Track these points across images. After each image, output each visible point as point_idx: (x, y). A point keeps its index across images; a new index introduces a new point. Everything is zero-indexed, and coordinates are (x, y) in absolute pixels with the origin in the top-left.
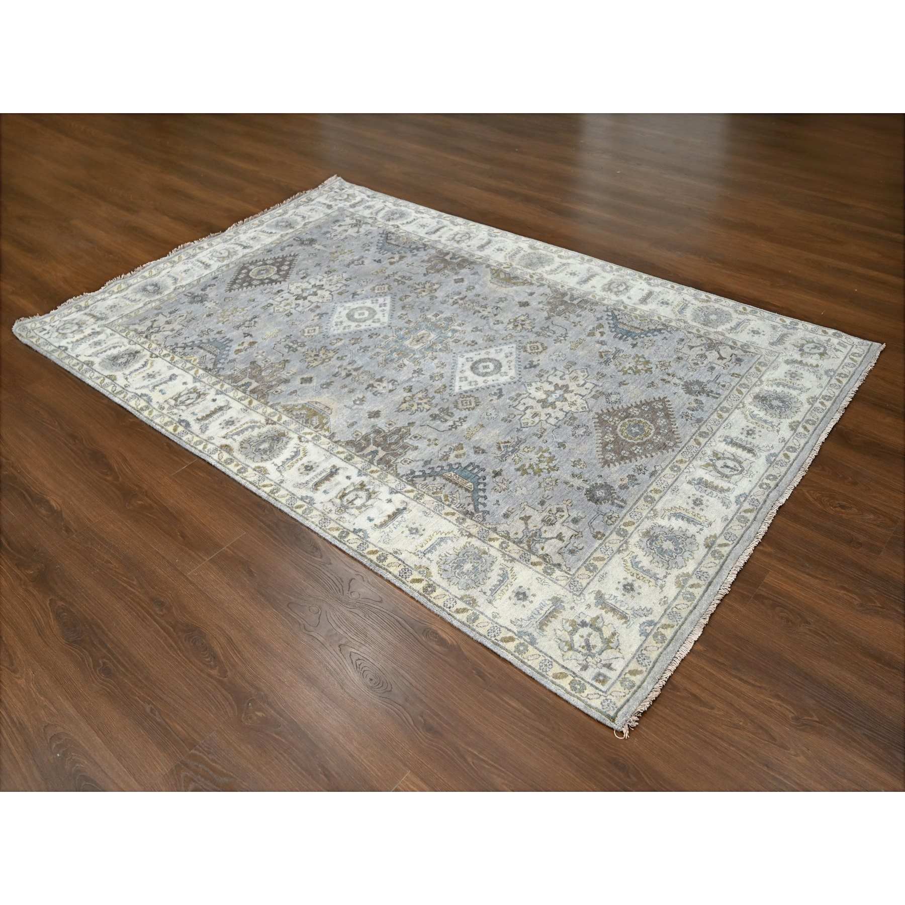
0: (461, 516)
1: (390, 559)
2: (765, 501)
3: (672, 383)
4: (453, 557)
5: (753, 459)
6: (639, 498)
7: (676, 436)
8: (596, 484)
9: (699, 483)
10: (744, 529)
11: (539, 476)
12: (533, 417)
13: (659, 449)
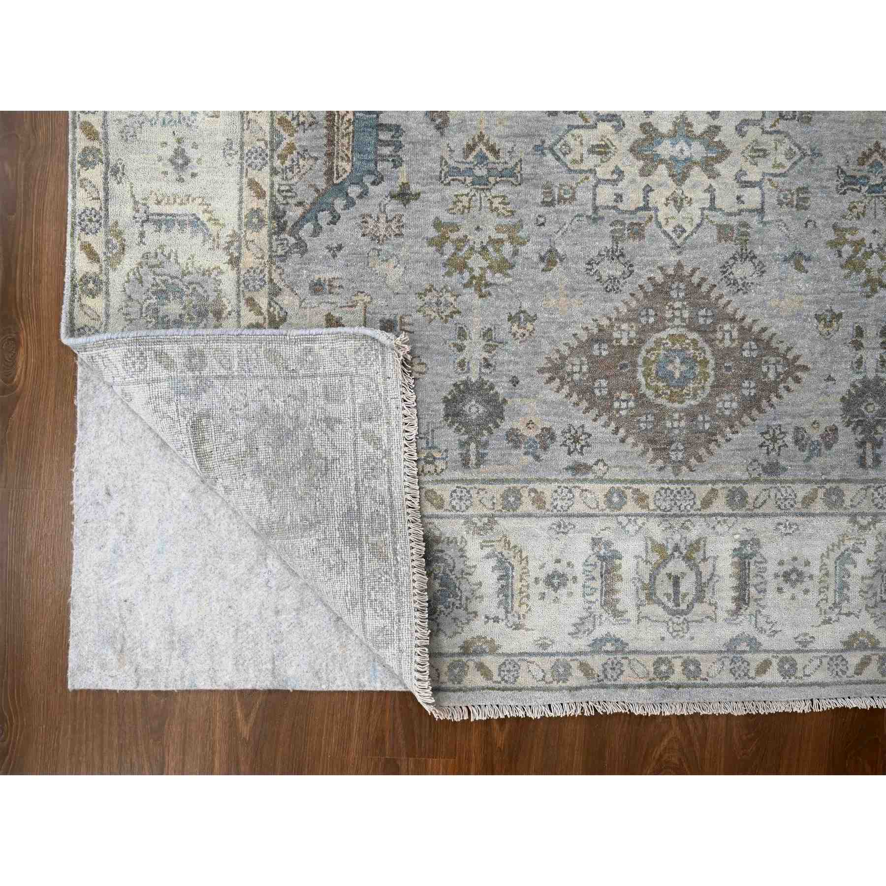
0: (266, 212)
1: (95, 174)
2: (624, 687)
3: (861, 352)
4: (174, 270)
5: (722, 615)
6: (502, 481)
7: (702, 451)
8: (492, 387)
9: (603, 558)
10: (542, 684)
11: (449, 274)
12: (592, 150)
13: (652, 441)
